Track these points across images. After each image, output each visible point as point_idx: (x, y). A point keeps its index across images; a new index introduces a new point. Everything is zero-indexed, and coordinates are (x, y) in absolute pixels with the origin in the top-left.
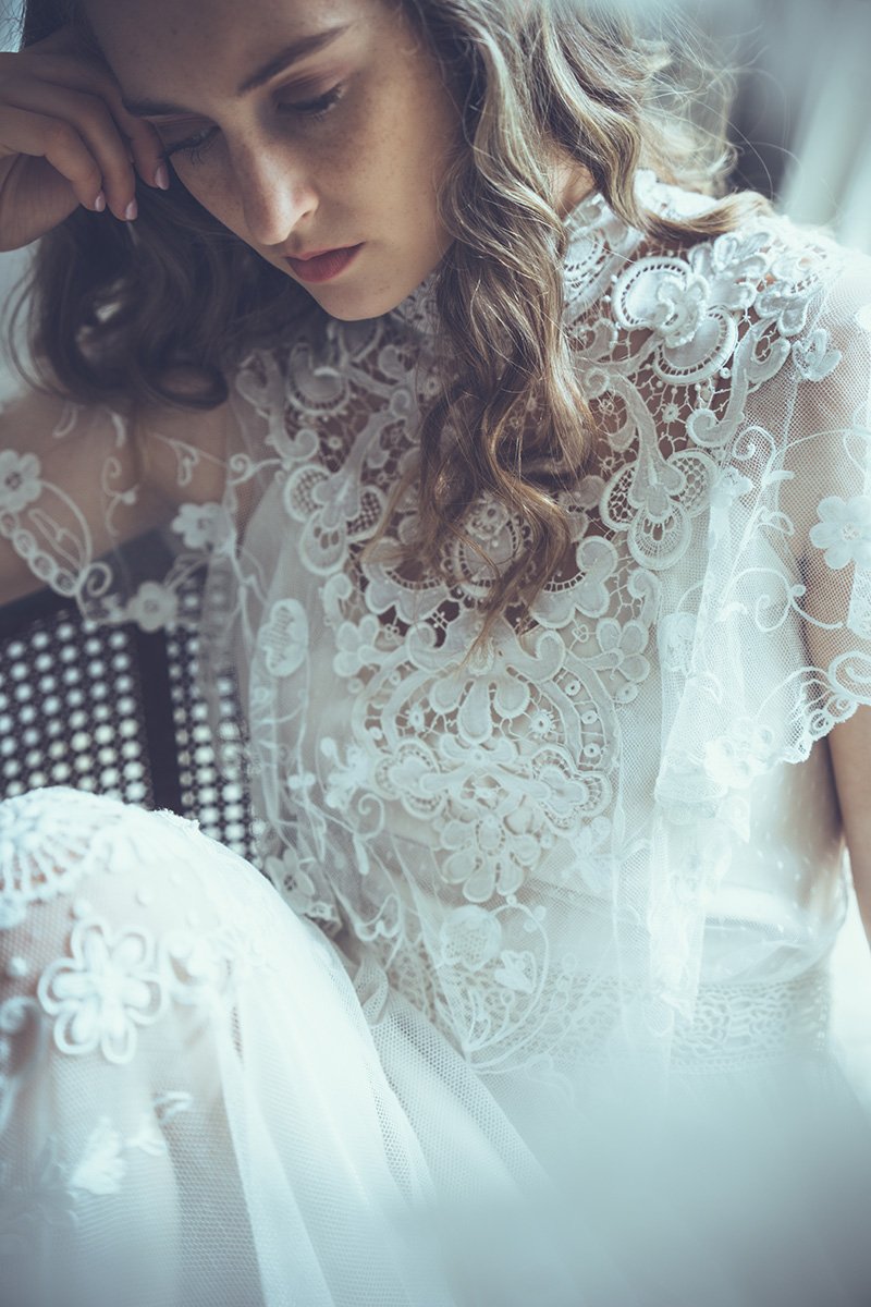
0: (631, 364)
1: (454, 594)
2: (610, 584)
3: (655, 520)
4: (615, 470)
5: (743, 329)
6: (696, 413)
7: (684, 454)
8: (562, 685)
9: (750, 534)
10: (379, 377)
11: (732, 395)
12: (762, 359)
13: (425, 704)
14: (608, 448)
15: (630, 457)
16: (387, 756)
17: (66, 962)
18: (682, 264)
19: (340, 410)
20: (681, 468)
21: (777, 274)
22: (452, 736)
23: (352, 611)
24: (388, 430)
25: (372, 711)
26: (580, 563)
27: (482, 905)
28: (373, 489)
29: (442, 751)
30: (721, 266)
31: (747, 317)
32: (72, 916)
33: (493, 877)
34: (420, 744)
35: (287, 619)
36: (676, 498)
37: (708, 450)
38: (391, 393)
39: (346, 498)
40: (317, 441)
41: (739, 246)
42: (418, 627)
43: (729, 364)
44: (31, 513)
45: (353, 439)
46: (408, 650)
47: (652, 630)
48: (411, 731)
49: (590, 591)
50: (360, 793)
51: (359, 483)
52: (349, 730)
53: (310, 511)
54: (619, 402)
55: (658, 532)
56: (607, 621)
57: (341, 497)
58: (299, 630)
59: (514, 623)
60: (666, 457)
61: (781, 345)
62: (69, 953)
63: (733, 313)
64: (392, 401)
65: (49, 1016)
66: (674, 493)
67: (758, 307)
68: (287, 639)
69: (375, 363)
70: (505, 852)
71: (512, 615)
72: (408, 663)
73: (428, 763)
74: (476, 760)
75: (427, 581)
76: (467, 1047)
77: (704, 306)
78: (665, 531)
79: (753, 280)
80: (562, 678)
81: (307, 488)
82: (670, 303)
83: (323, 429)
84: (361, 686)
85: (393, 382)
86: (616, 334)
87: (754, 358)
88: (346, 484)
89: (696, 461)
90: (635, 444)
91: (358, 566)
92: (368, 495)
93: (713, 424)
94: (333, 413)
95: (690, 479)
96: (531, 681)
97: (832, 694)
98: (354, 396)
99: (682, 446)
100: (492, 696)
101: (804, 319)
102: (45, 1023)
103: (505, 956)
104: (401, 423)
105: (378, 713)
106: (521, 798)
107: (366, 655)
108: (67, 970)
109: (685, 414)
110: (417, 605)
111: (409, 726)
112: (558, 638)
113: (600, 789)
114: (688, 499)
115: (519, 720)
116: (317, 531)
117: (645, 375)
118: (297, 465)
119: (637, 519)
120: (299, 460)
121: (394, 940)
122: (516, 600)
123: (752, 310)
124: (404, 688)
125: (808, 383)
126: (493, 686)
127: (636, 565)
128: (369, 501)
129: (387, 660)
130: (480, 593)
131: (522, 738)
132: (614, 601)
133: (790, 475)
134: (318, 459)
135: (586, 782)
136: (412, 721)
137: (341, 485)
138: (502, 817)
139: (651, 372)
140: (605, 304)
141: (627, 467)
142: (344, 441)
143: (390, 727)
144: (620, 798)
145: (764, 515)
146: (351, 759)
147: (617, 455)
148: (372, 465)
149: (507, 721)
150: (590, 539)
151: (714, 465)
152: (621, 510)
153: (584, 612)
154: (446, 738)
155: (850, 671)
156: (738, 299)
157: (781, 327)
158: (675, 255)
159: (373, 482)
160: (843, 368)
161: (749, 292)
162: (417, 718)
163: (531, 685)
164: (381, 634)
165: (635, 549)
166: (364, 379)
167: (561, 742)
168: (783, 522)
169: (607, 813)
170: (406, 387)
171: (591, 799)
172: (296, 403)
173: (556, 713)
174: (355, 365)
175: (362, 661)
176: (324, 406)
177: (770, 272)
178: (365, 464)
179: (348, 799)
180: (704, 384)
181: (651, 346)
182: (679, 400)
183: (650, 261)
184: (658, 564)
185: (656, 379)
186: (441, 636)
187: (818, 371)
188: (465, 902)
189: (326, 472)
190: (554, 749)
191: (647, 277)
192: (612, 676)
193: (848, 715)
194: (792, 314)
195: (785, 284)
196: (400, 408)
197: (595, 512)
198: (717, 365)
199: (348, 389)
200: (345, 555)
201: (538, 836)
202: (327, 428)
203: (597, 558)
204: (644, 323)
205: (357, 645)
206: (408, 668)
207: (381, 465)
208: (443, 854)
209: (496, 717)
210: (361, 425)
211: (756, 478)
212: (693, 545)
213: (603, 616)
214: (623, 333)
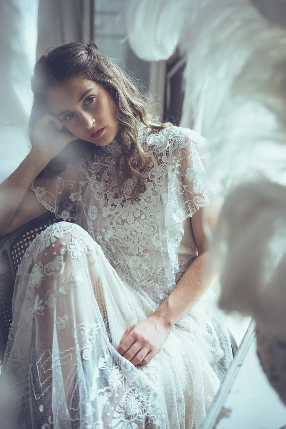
0: (151, 152)
1: (125, 198)
2: (152, 190)
3: (158, 177)
4: (150, 170)
5: (170, 142)
6: (163, 157)
7: (162, 164)
8: (146, 209)
9: (175, 176)
10: (105, 163)
11: (169, 153)
12: (174, 146)
13: (121, 218)
14: (149, 167)
15: (153, 167)
16: (115, 230)
17: (72, 243)
18: (158, 134)
19: (99, 170)
20: (162, 167)
21: (175, 133)
22: (127, 223)
23: (105, 205)
24: (108, 172)
25: (111, 222)
26: (146, 187)
27: (136, 255)
28: (107, 184)
29: (125, 227)
30: (165, 134)
31: (170, 140)
32: (71, 236)
33: (138, 250)
34: (121, 226)
35: (93, 210)
36: (162, 172)
37: (166, 163)
38: (108, 166)
39: (103, 186)
40: (96, 177)
41: (168, 130)
42: (118, 205)
43: (168, 148)
44: (45, 197)
45: (102, 176)
46: (117, 210)
47: (161, 196)
48: (119, 224)
49: (149, 192)
50: (111, 238)
51: (105, 183)
52: (107, 226)
53: (96, 189)
54: (150, 158)
55: (159, 179)
56: (153, 196)
57: (102, 186)
58: (96, 211)
59: (136, 200)
60: (159, 166)
61: (177, 143)
62: (72, 242)
63: (168, 140)
64: (108, 167)
65: (69, 251)
66: (161, 172)
67: (172, 139)
68: (94, 213)
69: (104, 161)
70: (139, 245)
71: (135, 199)
72: (117, 212)
73: (123, 230)
74: (132, 227)
75: (119, 197)
76: (138, 281)
77: (163, 140)
78: (160, 178)
79: (171, 135)
80: (146, 208)
81: (95, 185)
82: (157, 140)
83: (96, 174)
84: (109, 218)
85: (108, 164)
86: (148, 147)
87: (173, 146)
88: (102, 184)
89: (164, 165)
90: (154, 165)
91: (106, 197)
92: (107, 185)
93: (167, 158)
94: (98, 171)
95: (164, 168)
96: (140, 210)
97: (195, 205)
98: (101, 167)
99: (161, 163)
100: (133, 214)
101: (180, 139)
102: (69, 252)
103: (142, 263)
104: (110, 171)
105: (112, 222)
106: (141, 233)
107: (109, 212)
108: (72, 244)
109: (161, 157)
110: (118, 202)
111: (118, 223)
112: (144, 201)
113: (155, 227)
114: (164, 172)
115: (139, 217)
116: (98, 193)
117: (154, 153)
118: (92, 181)
119: (155, 177)
120: (93, 180)
121: (122, 263)
122: (136, 196)
123: (171, 139)
124: (117, 217)
125: (182, 149)
126: (133, 212)
127: (156, 185)
128: (107, 186)
129: (113, 213)
130: (129, 197)
131: (140, 220)
132: (153, 193)
133: (180, 165)
134: (96, 180)
135: (153, 227)
136: (119, 222)
137: (101, 184)
138: (138, 238)
139: (155, 152)
140: (145, 142)
141: (153, 169)
142: (100, 176)
143: (115, 224)
144: (159, 228)
145: (177, 172)
146: (108, 232)
147: (151, 167)
148: (106, 180)
149: (137, 218)
150: (147, 183)
151: (167, 165)
152: (152, 176)
153: (148, 196)
154: (126, 224)
155: (197, 201)
156: (169, 138)
157: (177, 141)
158: (157, 133)
159: (107, 183)
160: (188, 145)
161: (171, 137)
162: (120, 221)
163: (140, 211)
164: (111, 208)
165: (156, 182)
166: (103, 164)
167: (147, 220)
168: (180, 174)
169: (157, 232)
170: (111, 164)
171: (154, 230)
172: (91, 170)
173: (145, 215)
174: (101, 162)
175: (108, 214)
176: (96, 170)
177: (174, 133)
178: (105, 180)
179: (109, 240)
180: (164, 152)
181: (154, 148)
182: (160, 155)
183: (152, 134)
184: (160, 184)
185: (156, 153)
186: (123, 206)
187: (184, 146)
188: (133, 255)
189: (98, 182)
190: (146, 221)
191: (152, 137)
192: (155, 206)
193: (198, 209)
194: (178, 139)
195: (176, 134)
196: (110, 168)
197: (148, 178)
198: (166, 148)
199: (100, 166)
200: (104, 196)
201: (145, 240)
202: (97, 174)
203: (149, 186)
204: (152, 144)
205: (107, 211)
206: (117, 213)
207: (108, 179)
208: (128, 248)
209: (135, 217)
210: (103, 172)
211: (175, 166)
212: (166, 180)
213: (152, 195)
214: (149, 147)
